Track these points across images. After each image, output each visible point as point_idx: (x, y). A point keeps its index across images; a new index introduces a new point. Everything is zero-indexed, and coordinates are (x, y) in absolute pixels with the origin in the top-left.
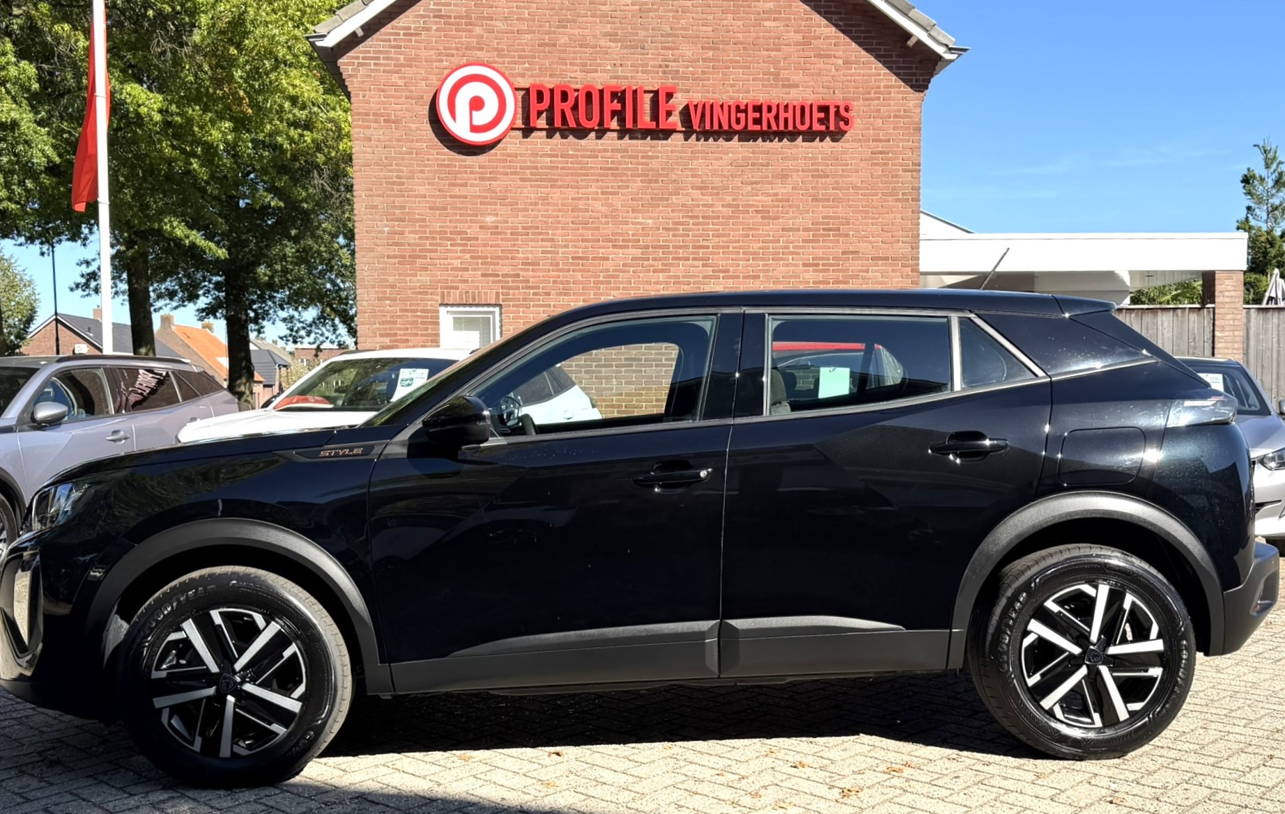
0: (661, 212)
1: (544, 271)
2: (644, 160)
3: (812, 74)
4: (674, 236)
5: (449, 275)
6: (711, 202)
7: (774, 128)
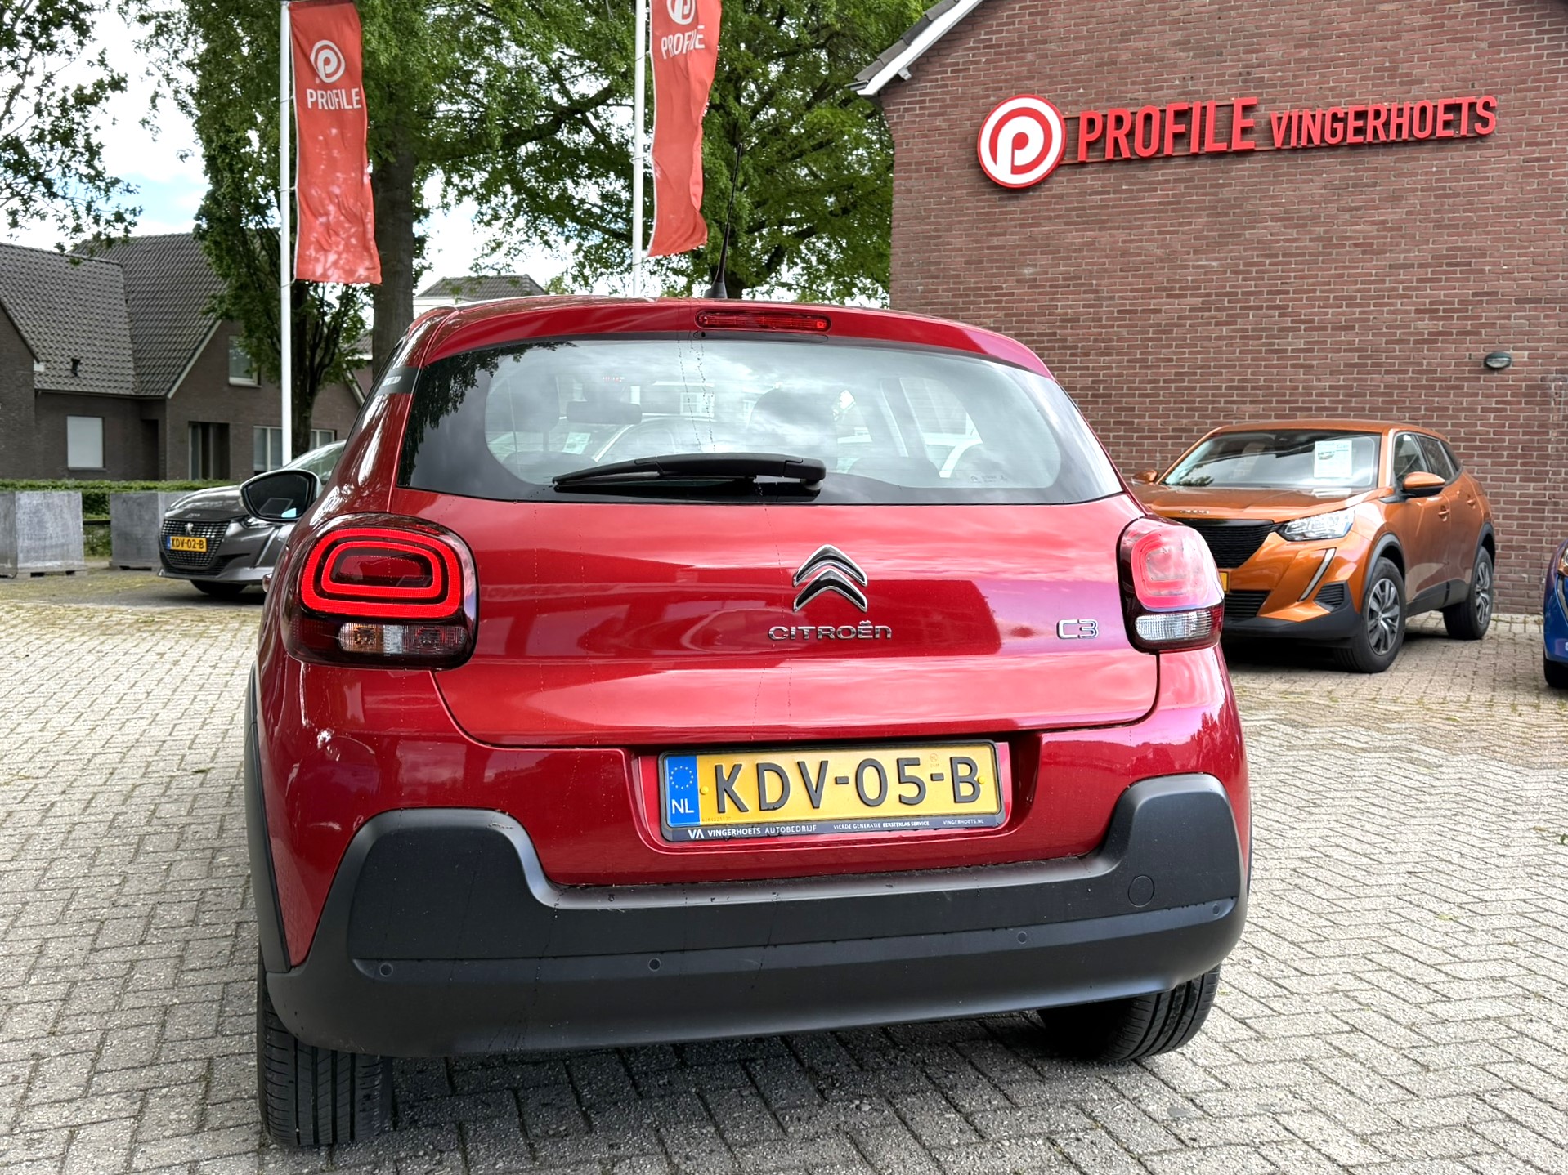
1: (1085, 327)
2: (1213, 190)
3: (1443, 65)
4: (1244, 280)
6: (1295, 236)
7: (1382, 137)
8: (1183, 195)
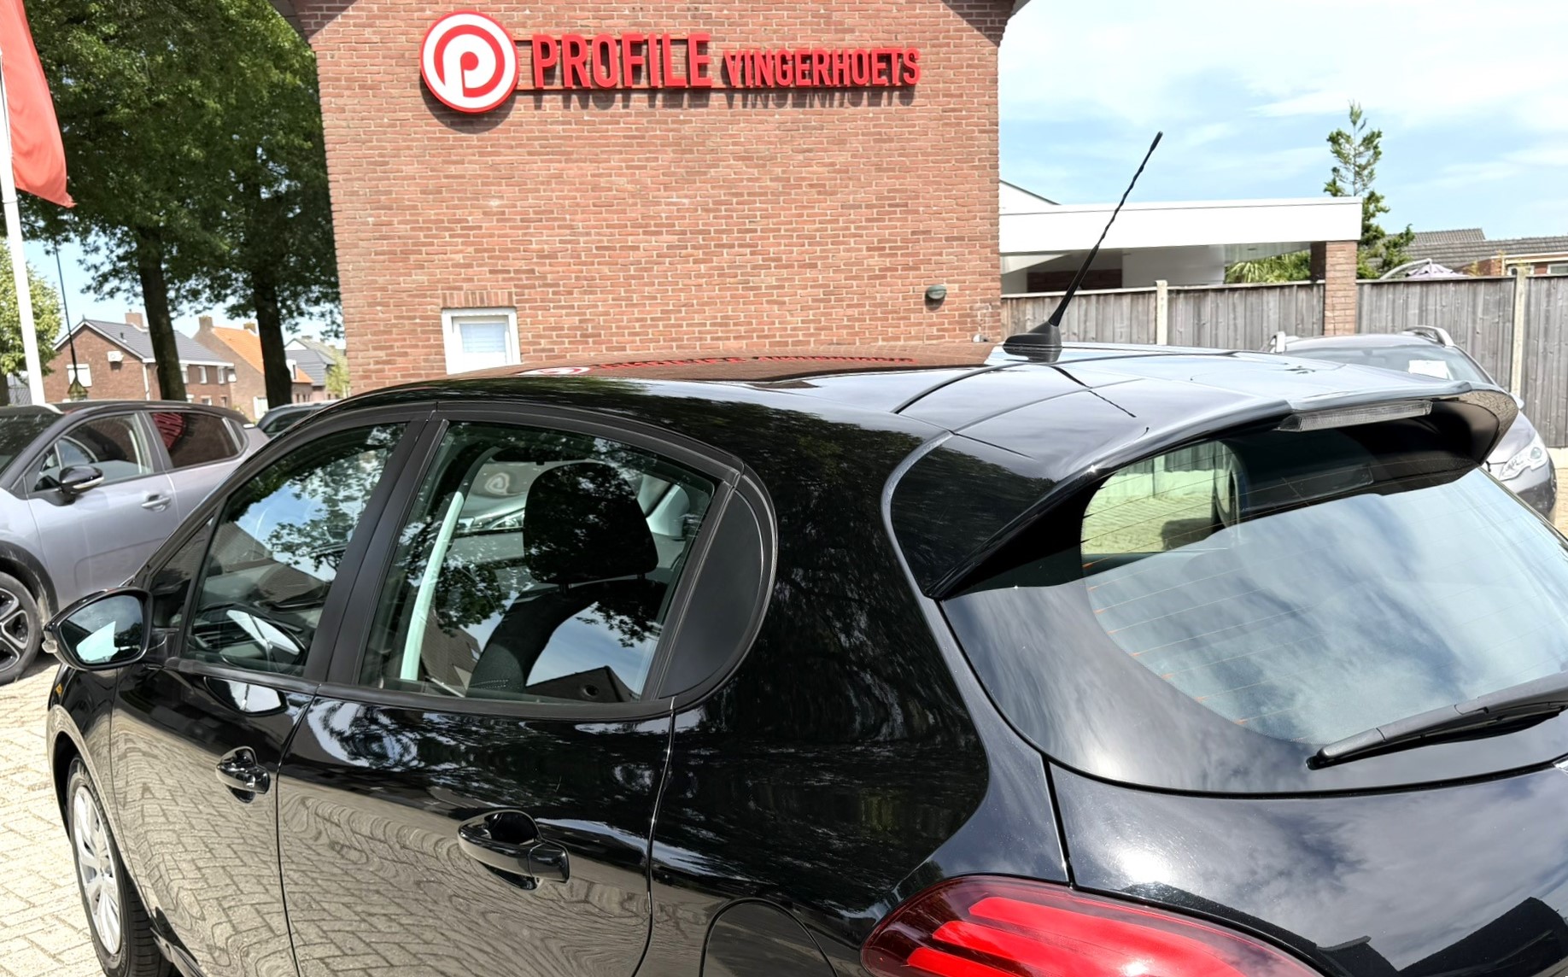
0: (699, 189)
1: (564, 264)
2: (675, 126)
3: (870, 17)
4: (715, 218)
5: (450, 273)
6: (757, 175)
7: (828, 82)
8: (646, 129)
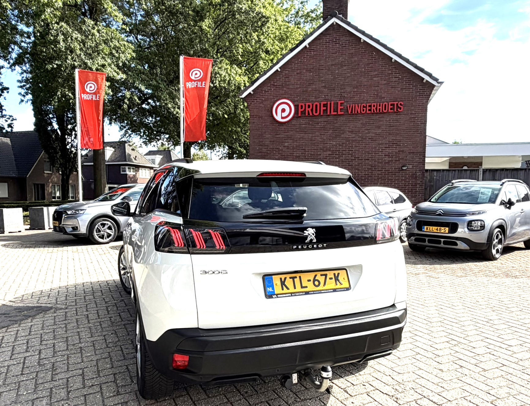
0: (338, 140)
2: (333, 124)
4: (342, 147)
6: (354, 136)
7: (375, 112)
8: (326, 125)
